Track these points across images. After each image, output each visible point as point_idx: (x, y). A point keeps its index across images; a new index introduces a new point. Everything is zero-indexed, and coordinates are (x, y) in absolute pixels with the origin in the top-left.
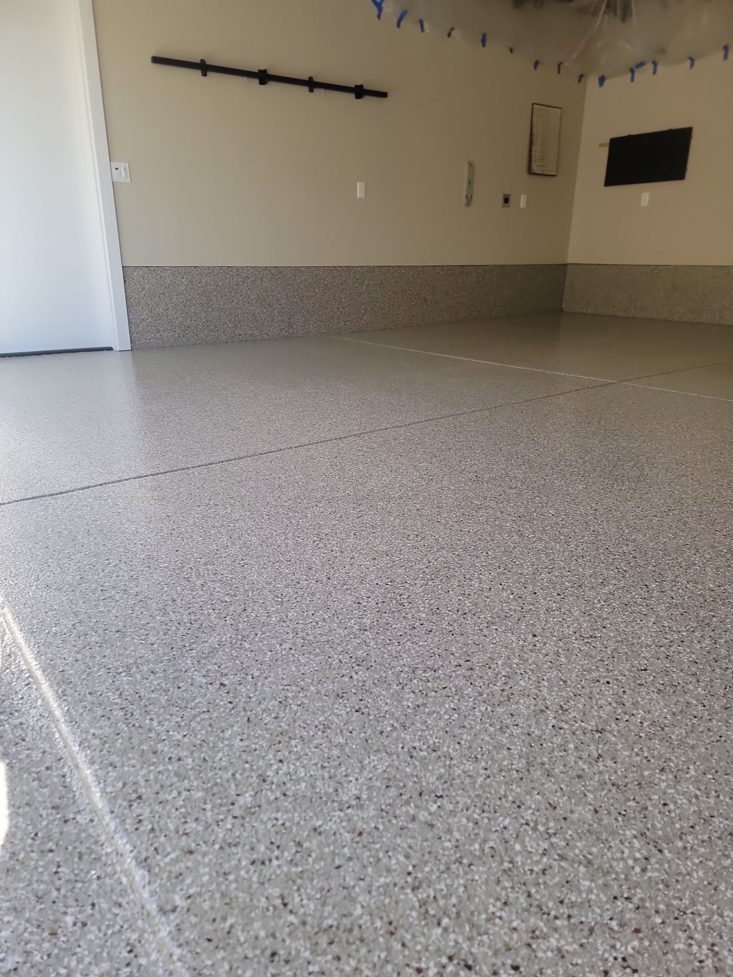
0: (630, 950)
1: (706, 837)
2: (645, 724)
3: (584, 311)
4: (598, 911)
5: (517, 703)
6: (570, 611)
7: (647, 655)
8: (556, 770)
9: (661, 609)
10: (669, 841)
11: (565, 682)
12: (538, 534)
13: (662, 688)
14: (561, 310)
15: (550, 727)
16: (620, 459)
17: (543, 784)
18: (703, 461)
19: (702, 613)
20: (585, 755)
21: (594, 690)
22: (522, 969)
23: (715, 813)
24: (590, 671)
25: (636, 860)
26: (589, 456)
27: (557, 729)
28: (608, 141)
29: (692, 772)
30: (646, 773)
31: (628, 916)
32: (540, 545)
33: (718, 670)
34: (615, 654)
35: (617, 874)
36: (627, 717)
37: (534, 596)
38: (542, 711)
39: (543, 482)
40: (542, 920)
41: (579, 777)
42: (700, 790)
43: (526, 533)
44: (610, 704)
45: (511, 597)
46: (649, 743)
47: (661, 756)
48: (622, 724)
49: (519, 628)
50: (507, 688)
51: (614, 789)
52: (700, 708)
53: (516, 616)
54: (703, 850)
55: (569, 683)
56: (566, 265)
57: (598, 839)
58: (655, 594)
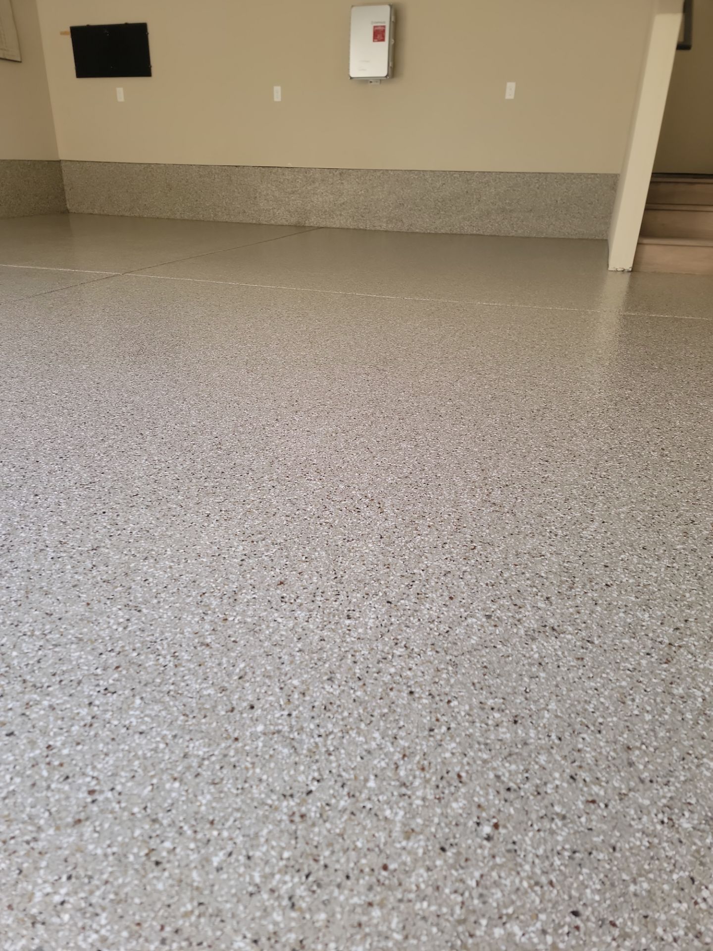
0: (111, 681)
1: (175, 590)
2: (134, 532)
3: (90, 211)
4: (86, 668)
5: (17, 551)
6: (71, 468)
7: (139, 484)
8: (54, 589)
9: (153, 449)
10: (146, 602)
11: (64, 523)
12: (41, 413)
13: (150, 504)
14: (66, 212)
15: (49, 559)
16: (122, 339)
17: (40, 602)
18: (194, 332)
19: (185, 444)
20: (80, 570)
21: (92, 521)
22: (16, 733)
23: (184, 573)
24: (87, 509)
25: (119, 624)
26: (94, 340)
27: (56, 559)
28: (69, 30)
29: (169, 553)
30: (132, 565)
31: (110, 661)
32: (42, 422)
33: (194, 481)
34: (112, 491)
35: (103, 638)
36: (119, 532)
37: (36, 464)
38: (41, 550)
39: (47, 368)
40: (35, 693)
41: (74, 586)
42: (173, 562)
43: (29, 414)
44: (105, 527)
45: (13, 470)
46: (136, 545)
47: (145, 550)
48: (114, 539)
49: (21, 493)
50: (7, 543)
51: (104, 585)
52: (179, 508)
53: (17, 485)
54: (172, 599)
55: (69, 522)
56: (60, 161)
57: (88, 622)
58: (149, 438)
